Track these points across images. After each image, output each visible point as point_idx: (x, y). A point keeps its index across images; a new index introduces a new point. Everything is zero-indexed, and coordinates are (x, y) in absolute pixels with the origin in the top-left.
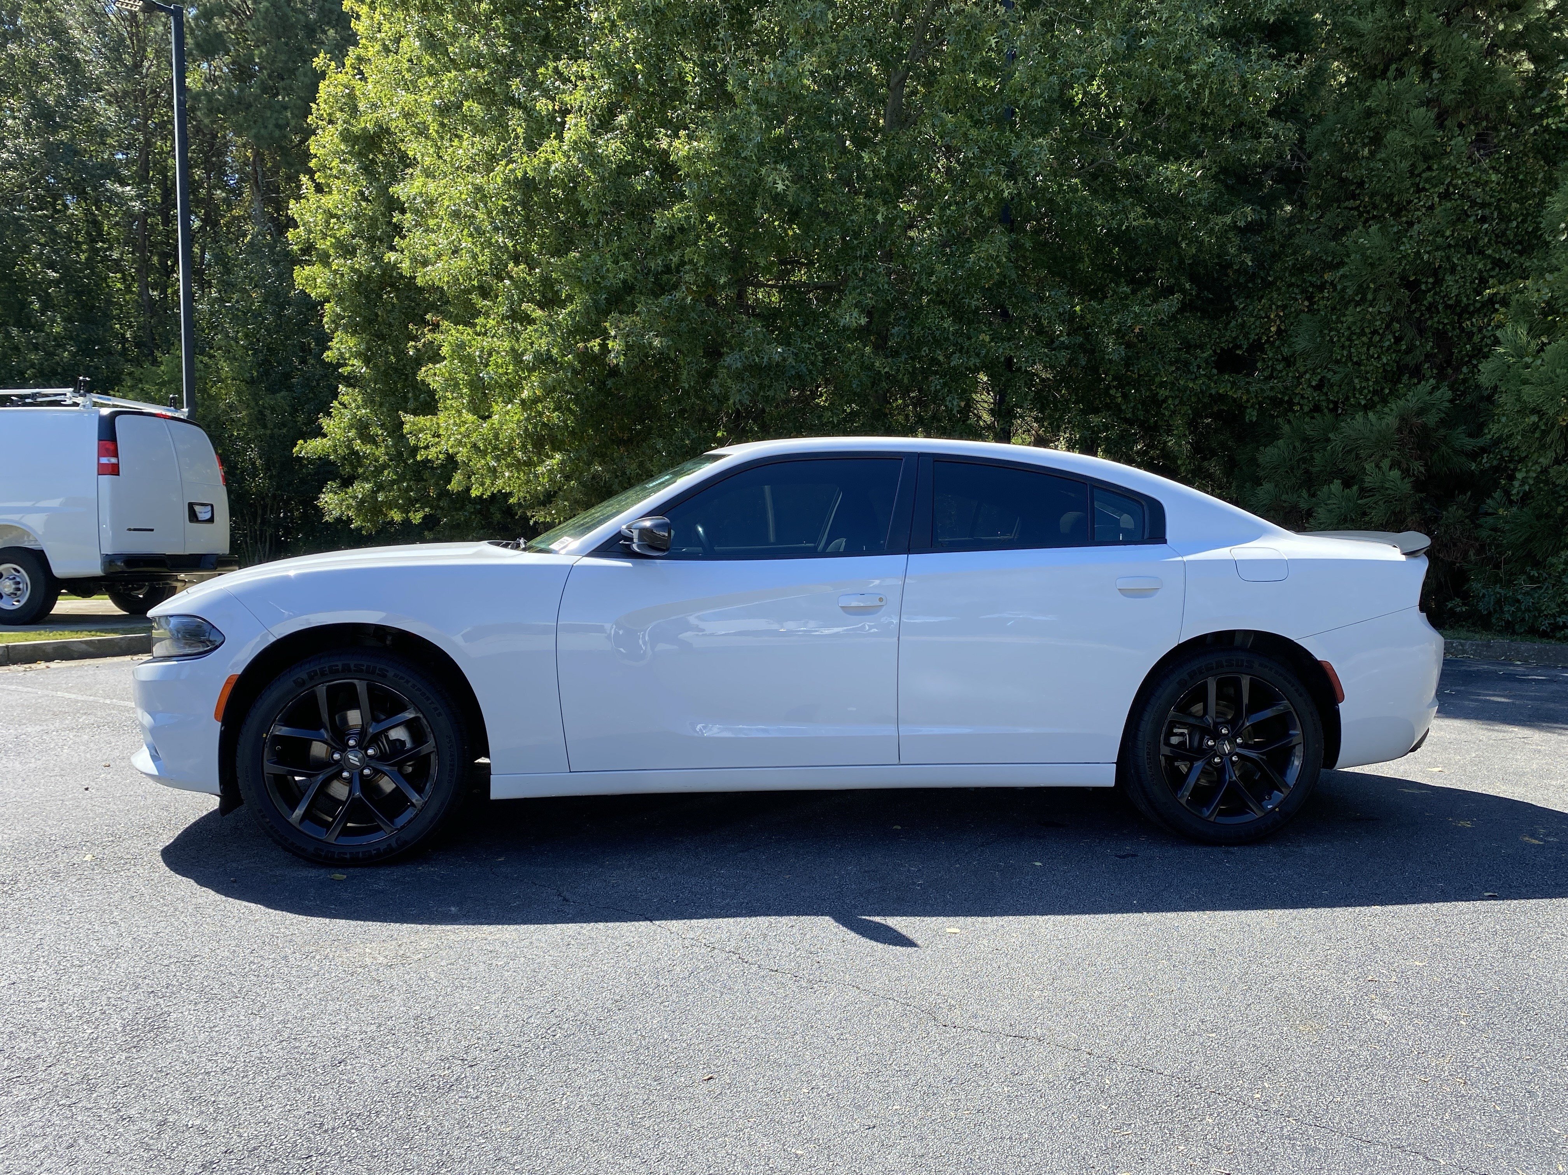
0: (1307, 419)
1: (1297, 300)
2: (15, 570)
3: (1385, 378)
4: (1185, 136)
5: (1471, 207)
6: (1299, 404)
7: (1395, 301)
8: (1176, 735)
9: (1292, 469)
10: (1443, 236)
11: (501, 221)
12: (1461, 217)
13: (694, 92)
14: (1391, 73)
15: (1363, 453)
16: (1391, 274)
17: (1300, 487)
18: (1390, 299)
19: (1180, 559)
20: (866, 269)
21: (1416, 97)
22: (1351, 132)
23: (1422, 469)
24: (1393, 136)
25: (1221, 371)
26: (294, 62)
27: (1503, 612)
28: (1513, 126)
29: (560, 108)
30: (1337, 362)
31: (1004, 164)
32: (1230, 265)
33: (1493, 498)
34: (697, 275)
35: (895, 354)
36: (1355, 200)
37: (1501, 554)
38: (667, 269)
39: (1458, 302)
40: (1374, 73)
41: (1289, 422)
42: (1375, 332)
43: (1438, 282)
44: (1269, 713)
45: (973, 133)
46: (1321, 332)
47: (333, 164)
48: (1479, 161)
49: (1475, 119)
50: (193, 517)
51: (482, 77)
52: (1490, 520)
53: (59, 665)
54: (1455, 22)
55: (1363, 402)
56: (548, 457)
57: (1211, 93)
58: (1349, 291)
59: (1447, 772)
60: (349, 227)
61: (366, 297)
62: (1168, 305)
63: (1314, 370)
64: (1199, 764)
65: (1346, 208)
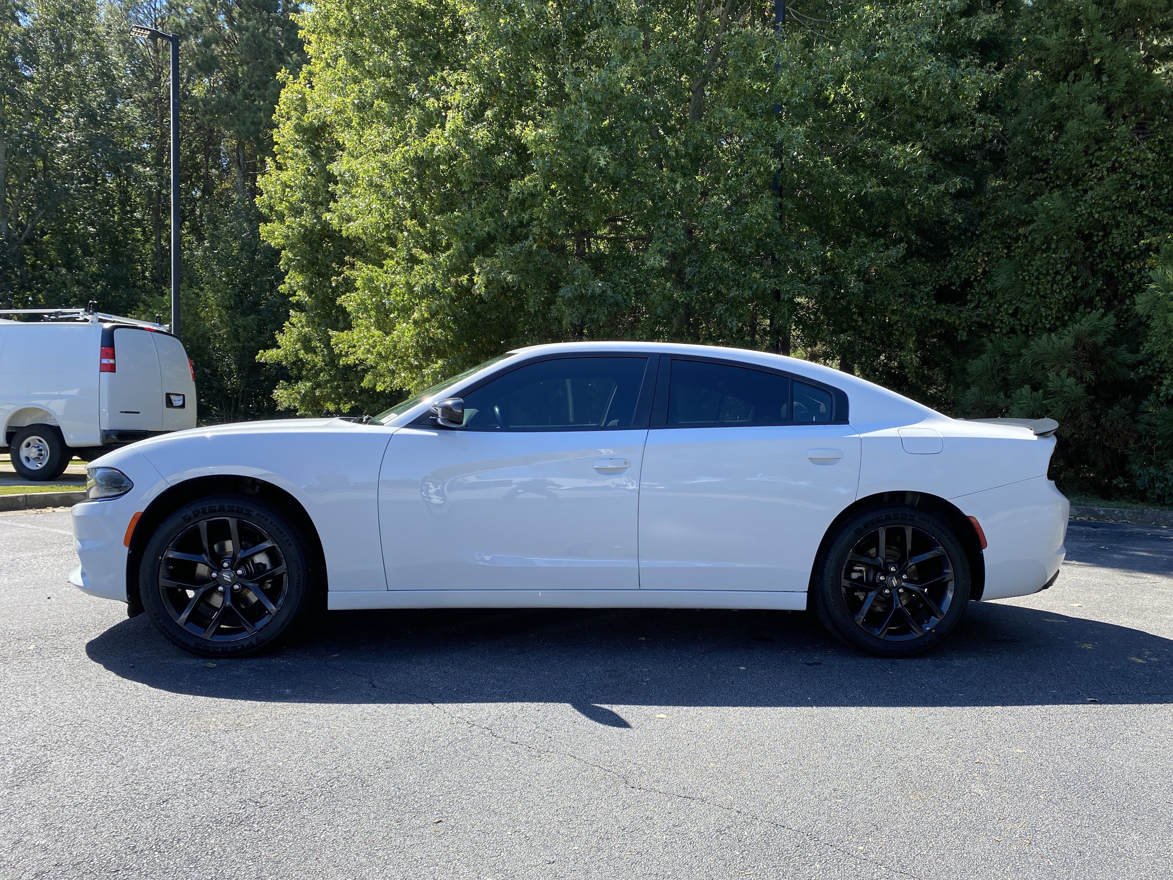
0: (1005, 339)
1: (998, 248)
2: (40, 441)
3: (1065, 308)
4: (912, 125)
5: (1132, 178)
6: (999, 327)
7: (1072, 249)
8: (856, 571)
9: (993, 376)
10: (1110, 200)
11: (402, 189)
12: (1124, 186)
13: (542, 94)
14: (1070, 78)
15: (1047, 365)
16: (1070, 228)
17: (999, 391)
18: (1069, 248)
19: (858, 435)
20: (667, 224)
21: (1090, 96)
22: (1039, 122)
23: (1093, 377)
24: (1072, 125)
25: (939, 302)
26: (267, 76)
27: (1155, 488)
28: (1165, 117)
29: (443, 106)
30: (1028, 295)
31: (771, 145)
32: (947, 222)
33: (1148, 400)
34: (542, 228)
35: (689, 287)
36: (1043, 173)
37: (1154, 443)
38: (521, 224)
39: (1122, 250)
40: (1057, 78)
41: (991, 341)
42: (1057, 273)
43: (1106, 235)
44: (928, 555)
45: (748, 122)
46: (1016, 272)
47: (289, 149)
48: (1139, 143)
49: (1136, 112)
50: (169, 403)
51: (389, 83)
52: (1146, 417)
53: (62, 510)
54: (1119, 38)
55: (1048, 326)
56: (433, 362)
57: (928, 92)
58: (1037, 242)
59: (1084, 607)
60: (299, 195)
61: (310, 246)
62: (898, 251)
63: (1011, 301)
64: (872, 594)
65: (1036, 179)
